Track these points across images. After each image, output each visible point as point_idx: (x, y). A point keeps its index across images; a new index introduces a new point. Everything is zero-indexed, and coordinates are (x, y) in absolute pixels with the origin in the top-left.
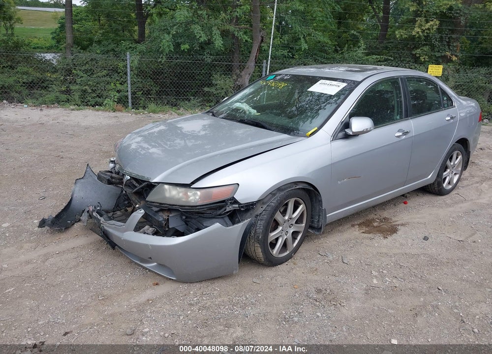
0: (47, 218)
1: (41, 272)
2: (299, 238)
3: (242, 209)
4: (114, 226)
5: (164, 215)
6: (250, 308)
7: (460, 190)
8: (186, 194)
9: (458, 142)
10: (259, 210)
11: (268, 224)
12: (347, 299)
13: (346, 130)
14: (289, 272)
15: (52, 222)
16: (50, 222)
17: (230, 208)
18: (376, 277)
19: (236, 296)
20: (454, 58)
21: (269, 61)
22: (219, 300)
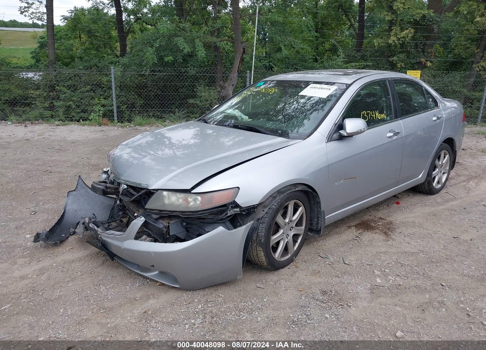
0: (41, 232)
1: (37, 287)
2: (299, 241)
3: (244, 213)
4: (113, 236)
5: (164, 222)
6: (257, 313)
7: (449, 189)
8: (186, 200)
9: (445, 142)
10: (261, 213)
11: (270, 226)
12: (354, 299)
13: (340, 131)
14: (292, 275)
15: (46, 236)
16: (44, 236)
17: (231, 212)
18: (379, 276)
19: (241, 302)
20: (429, 64)
21: (253, 71)
22: (225, 306)
